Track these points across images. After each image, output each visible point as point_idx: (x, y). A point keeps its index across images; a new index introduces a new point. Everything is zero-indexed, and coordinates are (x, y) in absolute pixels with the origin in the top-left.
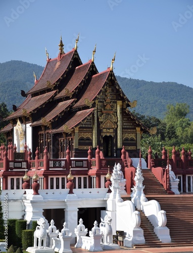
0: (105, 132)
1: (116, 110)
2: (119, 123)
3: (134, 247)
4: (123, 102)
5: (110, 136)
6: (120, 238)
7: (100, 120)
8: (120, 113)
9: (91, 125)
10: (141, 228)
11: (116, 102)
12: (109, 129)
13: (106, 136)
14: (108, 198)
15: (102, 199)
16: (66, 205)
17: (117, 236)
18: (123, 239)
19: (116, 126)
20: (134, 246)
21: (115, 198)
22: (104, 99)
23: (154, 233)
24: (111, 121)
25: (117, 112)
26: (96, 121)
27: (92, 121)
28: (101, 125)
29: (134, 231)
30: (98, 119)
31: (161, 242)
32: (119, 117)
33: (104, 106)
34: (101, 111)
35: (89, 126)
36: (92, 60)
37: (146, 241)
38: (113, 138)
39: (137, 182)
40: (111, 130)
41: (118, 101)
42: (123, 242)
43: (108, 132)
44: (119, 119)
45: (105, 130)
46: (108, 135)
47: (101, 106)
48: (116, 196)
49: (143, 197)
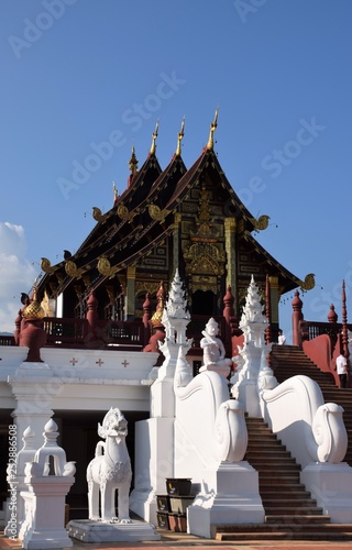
0: (196, 283)
1: (224, 237)
2: (229, 266)
3: (219, 536)
4: (237, 221)
5: (209, 292)
6: (176, 504)
7: (185, 256)
8: (232, 243)
9: (165, 265)
10: (251, 462)
11: (222, 222)
12: (207, 276)
13: (199, 291)
14: (155, 379)
15: (134, 383)
16: (13, 398)
17: (168, 498)
18: (184, 507)
19: (222, 271)
20: (219, 530)
21: (173, 376)
22: (197, 213)
23: (303, 488)
24: (210, 259)
25: (224, 243)
26: (176, 257)
27: (167, 257)
28: (188, 267)
29: (220, 474)
30: (181, 253)
31: (328, 520)
32: (228, 251)
33: (195, 228)
34: (189, 238)
35: (161, 268)
36: (177, 153)
37: (267, 513)
38: (216, 297)
39: (247, 333)
40: (212, 280)
41: (226, 220)
42: (184, 516)
43: (205, 283)
44: (229, 257)
45: (197, 279)
46: (205, 289)
47: (189, 229)
48: (174, 367)
49: (265, 375)
